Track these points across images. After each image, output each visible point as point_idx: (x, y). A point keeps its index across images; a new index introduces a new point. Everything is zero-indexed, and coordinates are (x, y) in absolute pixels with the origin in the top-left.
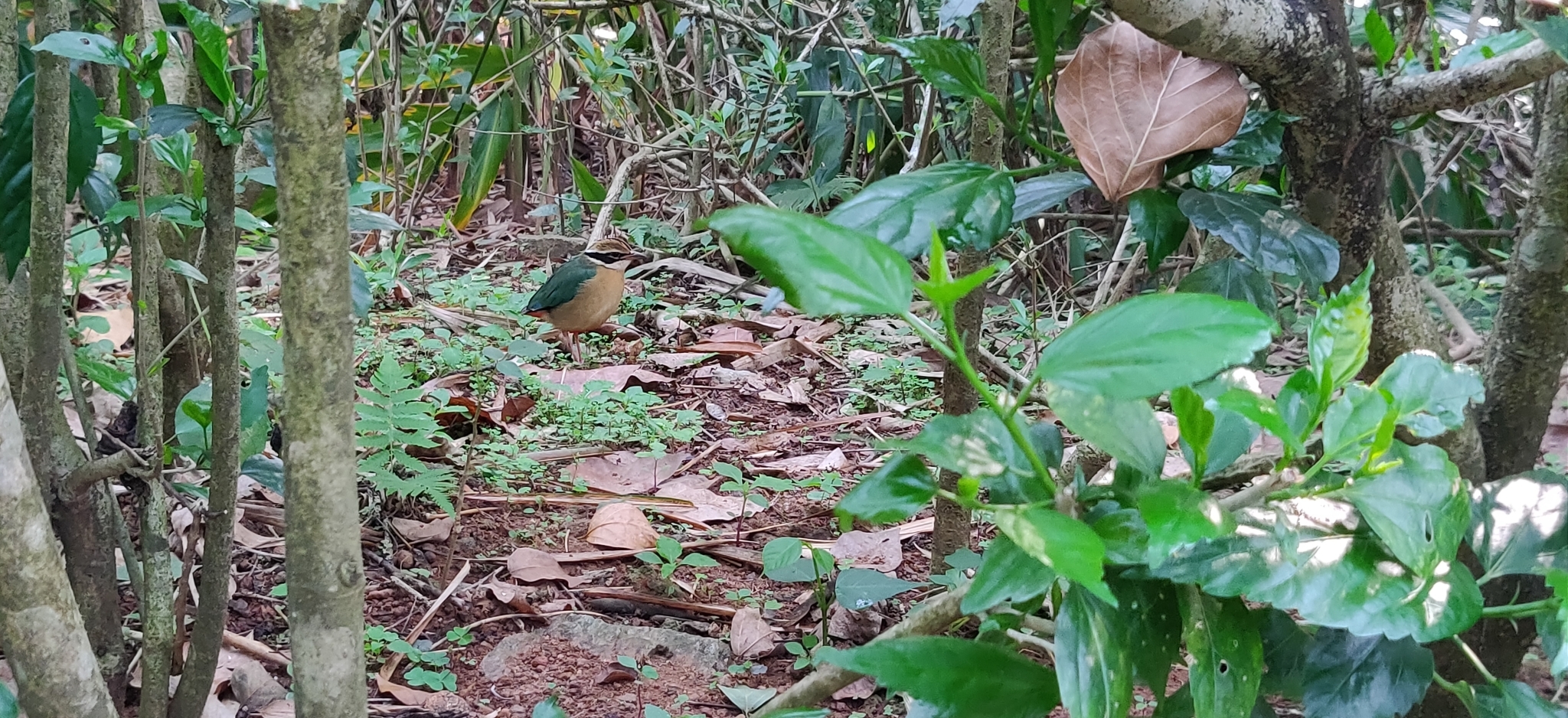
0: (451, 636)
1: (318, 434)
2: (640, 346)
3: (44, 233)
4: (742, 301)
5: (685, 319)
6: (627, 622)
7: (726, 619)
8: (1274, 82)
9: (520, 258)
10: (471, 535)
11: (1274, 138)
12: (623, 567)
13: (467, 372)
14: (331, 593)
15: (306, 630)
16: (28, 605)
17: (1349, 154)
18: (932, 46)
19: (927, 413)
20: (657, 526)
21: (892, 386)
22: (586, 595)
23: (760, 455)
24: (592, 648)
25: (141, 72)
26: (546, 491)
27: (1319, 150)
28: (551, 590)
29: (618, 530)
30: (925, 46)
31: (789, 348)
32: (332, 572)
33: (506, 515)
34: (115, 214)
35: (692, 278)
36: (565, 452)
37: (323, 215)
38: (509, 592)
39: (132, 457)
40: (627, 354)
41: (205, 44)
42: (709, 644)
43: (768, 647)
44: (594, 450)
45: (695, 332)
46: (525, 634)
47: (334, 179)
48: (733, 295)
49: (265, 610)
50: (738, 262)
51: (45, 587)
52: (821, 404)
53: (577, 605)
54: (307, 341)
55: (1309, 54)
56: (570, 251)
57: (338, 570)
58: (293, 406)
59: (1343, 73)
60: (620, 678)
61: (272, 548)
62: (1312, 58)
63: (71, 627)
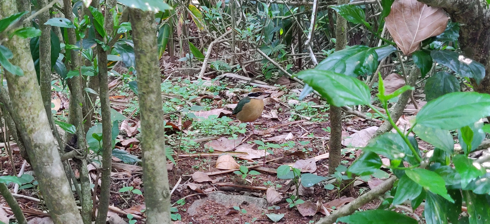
0: (179, 202)
1: (154, 149)
2: (222, 102)
3: (45, 82)
4: (252, 86)
5: (235, 93)
6: (232, 194)
7: (264, 191)
8: (456, 13)
9: (179, 75)
10: (179, 168)
11: (457, 31)
12: (229, 176)
13: (169, 114)
14: (161, 201)
15: (152, 214)
16: (64, 213)
17: (479, 35)
18: (347, 8)
19: (317, 119)
20: (237, 161)
21: (304, 111)
22: (218, 186)
23: (266, 136)
24: (223, 203)
25: (80, 30)
26: (200, 152)
27: (469, 34)
28: (207, 185)
29: (226, 164)
30: (344, 8)
31: (269, 100)
32: (160, 194)
33: (189, 161)
34: (70, 75)
35: (234, 79)
36: (204, 139)
37: (152, 76)
38: (194, 186)
39: (77, 152)
40: (218, 105)
41: (97, 18)
42: (260, 200)
43: (278, 200)
44: (214, 138)
45: (238, 96)
46: (201, 200)
47: (155, 64)
48: (248, 84)
49: (117, 196)
50: (248, 73)
51: (69, 206)
52: (282, 118)
53: (216, 189)
54: (149, 118)
55: (467, 3)
56: (195, 73)
57: (162, 193)
58: (145, 140)
59: (477, 9)
60: (233, 213)
61: (117, 176)
62: (468, 5)
63: (78, 219)
